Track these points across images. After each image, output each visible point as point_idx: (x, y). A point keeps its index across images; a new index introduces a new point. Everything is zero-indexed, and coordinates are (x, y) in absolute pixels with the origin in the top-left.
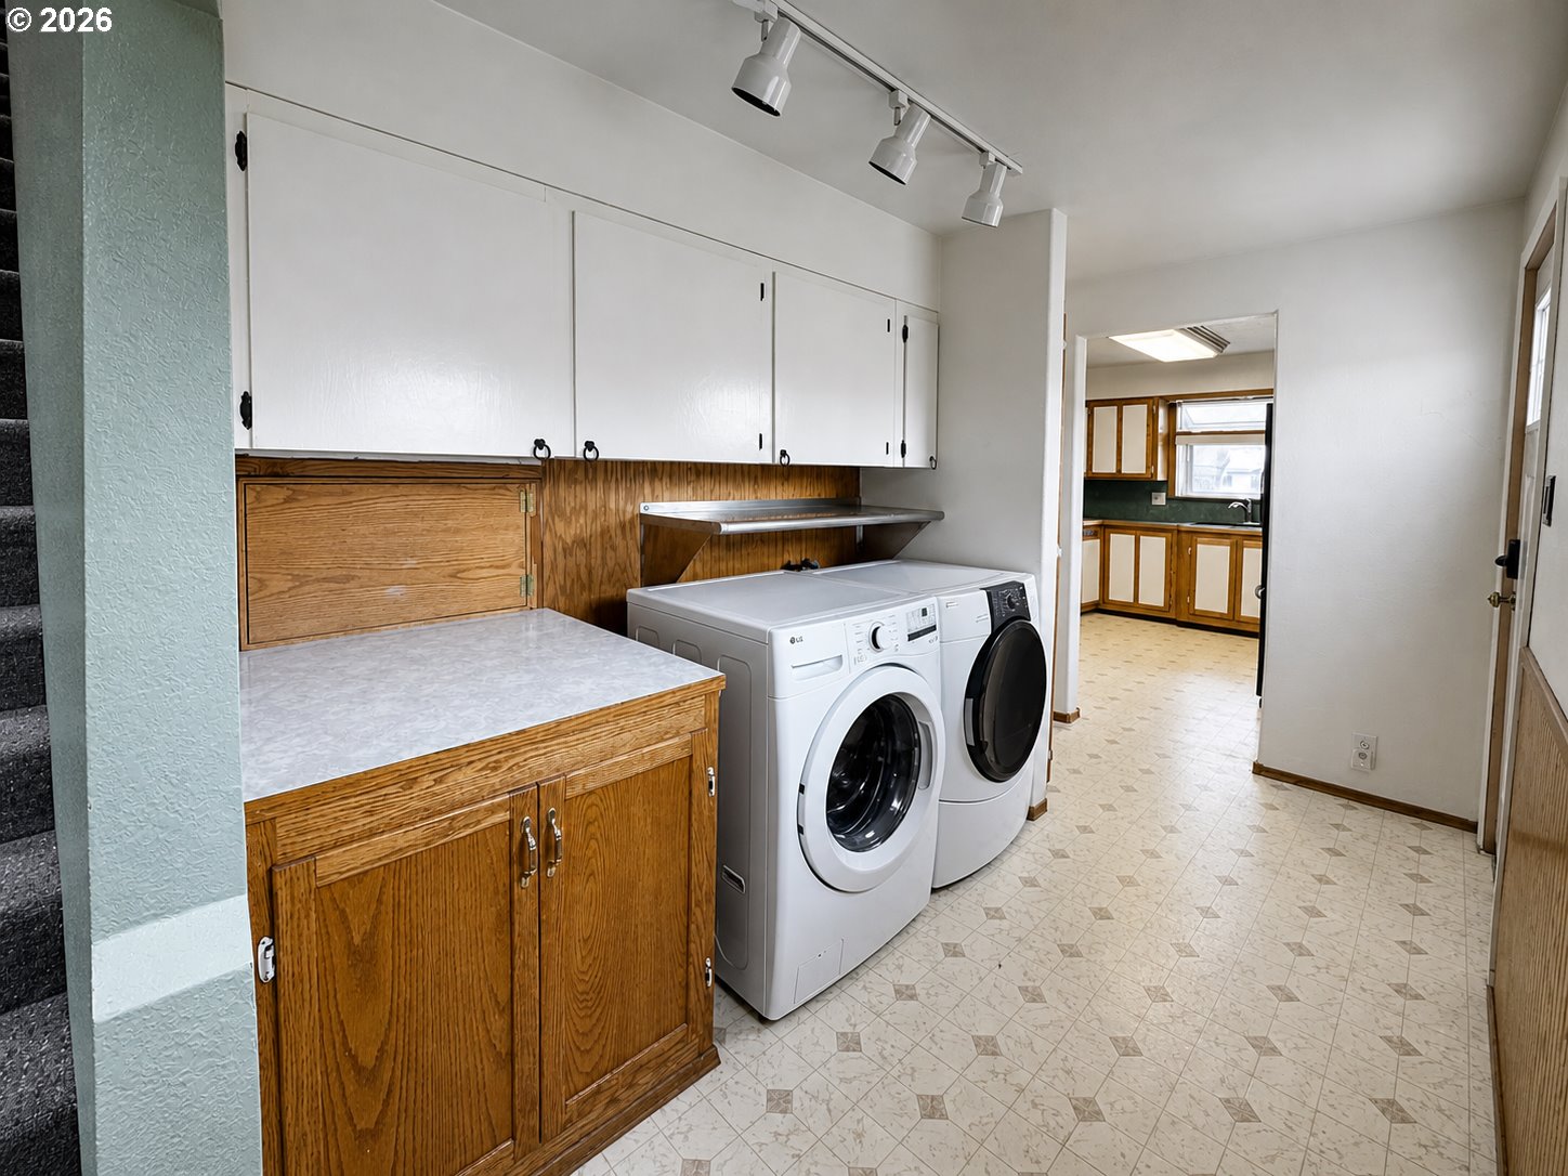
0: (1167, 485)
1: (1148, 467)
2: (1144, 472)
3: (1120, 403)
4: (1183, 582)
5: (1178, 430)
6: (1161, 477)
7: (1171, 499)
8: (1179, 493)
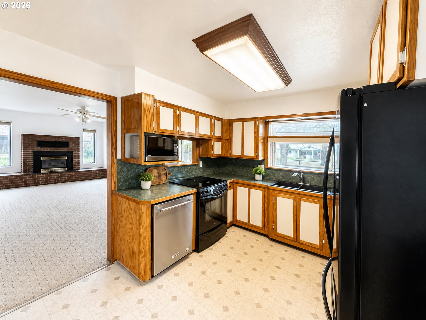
0: (264, 162)
1: (255, 153)
2: (253, 155)
3: (243, 120)
4: (271, 215)
5: (269, 135)
6: (261, 158)
7: (267, 169)
8: (270, 166)
